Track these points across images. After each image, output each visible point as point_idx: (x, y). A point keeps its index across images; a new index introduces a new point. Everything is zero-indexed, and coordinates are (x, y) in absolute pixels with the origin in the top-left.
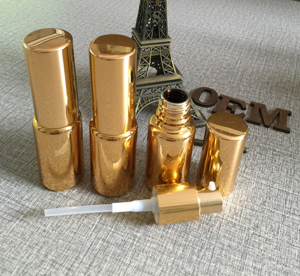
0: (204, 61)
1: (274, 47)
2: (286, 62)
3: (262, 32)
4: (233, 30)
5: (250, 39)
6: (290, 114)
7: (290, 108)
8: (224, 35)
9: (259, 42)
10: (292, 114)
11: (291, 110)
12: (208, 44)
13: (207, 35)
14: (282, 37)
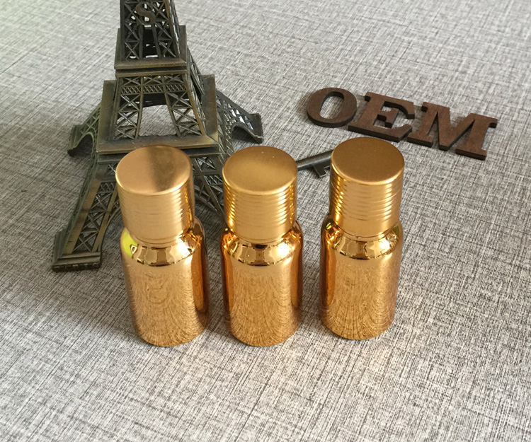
13: (415, 40)
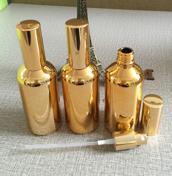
0: (106, 53)
1: (138, 39)
2: (146, 46)
3: (131, 31)
4: (116, 33)
5: (126, 36)
6: (152, 71)
7: (152, 68)
8: (113, 36)
9: (131, 37)
10: (154, 71)
11: (153, 69)
12: (106, 43)
13: (104, 38)
14: (141, 32)
